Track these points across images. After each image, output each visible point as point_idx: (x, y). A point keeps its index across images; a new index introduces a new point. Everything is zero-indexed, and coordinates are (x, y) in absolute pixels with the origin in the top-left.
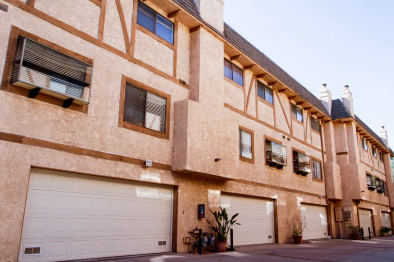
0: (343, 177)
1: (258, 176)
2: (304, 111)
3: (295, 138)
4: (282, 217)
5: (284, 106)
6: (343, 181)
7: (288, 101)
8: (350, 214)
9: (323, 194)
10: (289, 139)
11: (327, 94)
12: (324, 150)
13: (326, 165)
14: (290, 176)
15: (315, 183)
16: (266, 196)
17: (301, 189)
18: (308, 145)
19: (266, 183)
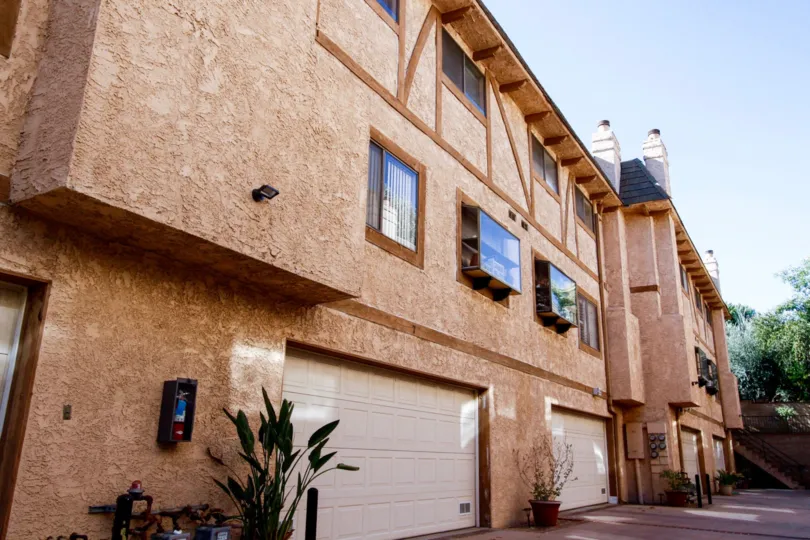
0: (645, 348)
1: (434, 310)
2: (560, 167)
3: (539, 228)
4: (502, 444)
5: (514, 135)
6: (647, 356)
7: (525, 125)
8: (664, 440)
9: (601, 387)
10: (524, 225)
11: (611, 144)
12: (604, 278)
13: (608, 315)
14: (527, 326)
15: (585, 358)
16: (457, 377)
17: (551, 368)
18: (568, 254)
19: (459, 335)
